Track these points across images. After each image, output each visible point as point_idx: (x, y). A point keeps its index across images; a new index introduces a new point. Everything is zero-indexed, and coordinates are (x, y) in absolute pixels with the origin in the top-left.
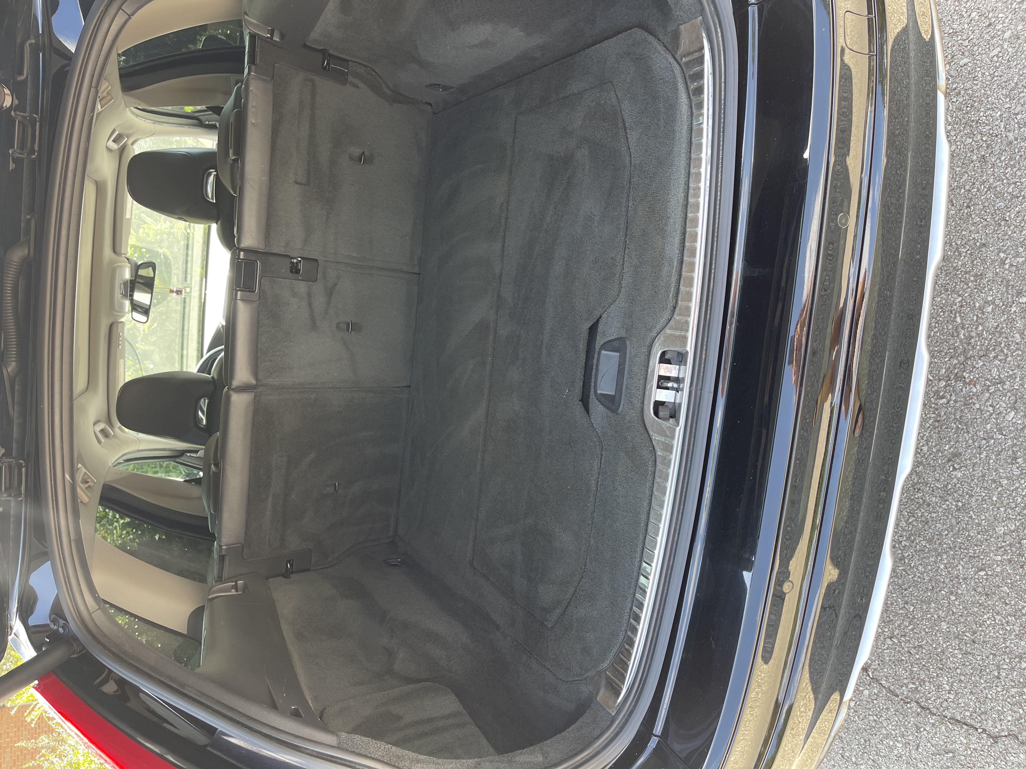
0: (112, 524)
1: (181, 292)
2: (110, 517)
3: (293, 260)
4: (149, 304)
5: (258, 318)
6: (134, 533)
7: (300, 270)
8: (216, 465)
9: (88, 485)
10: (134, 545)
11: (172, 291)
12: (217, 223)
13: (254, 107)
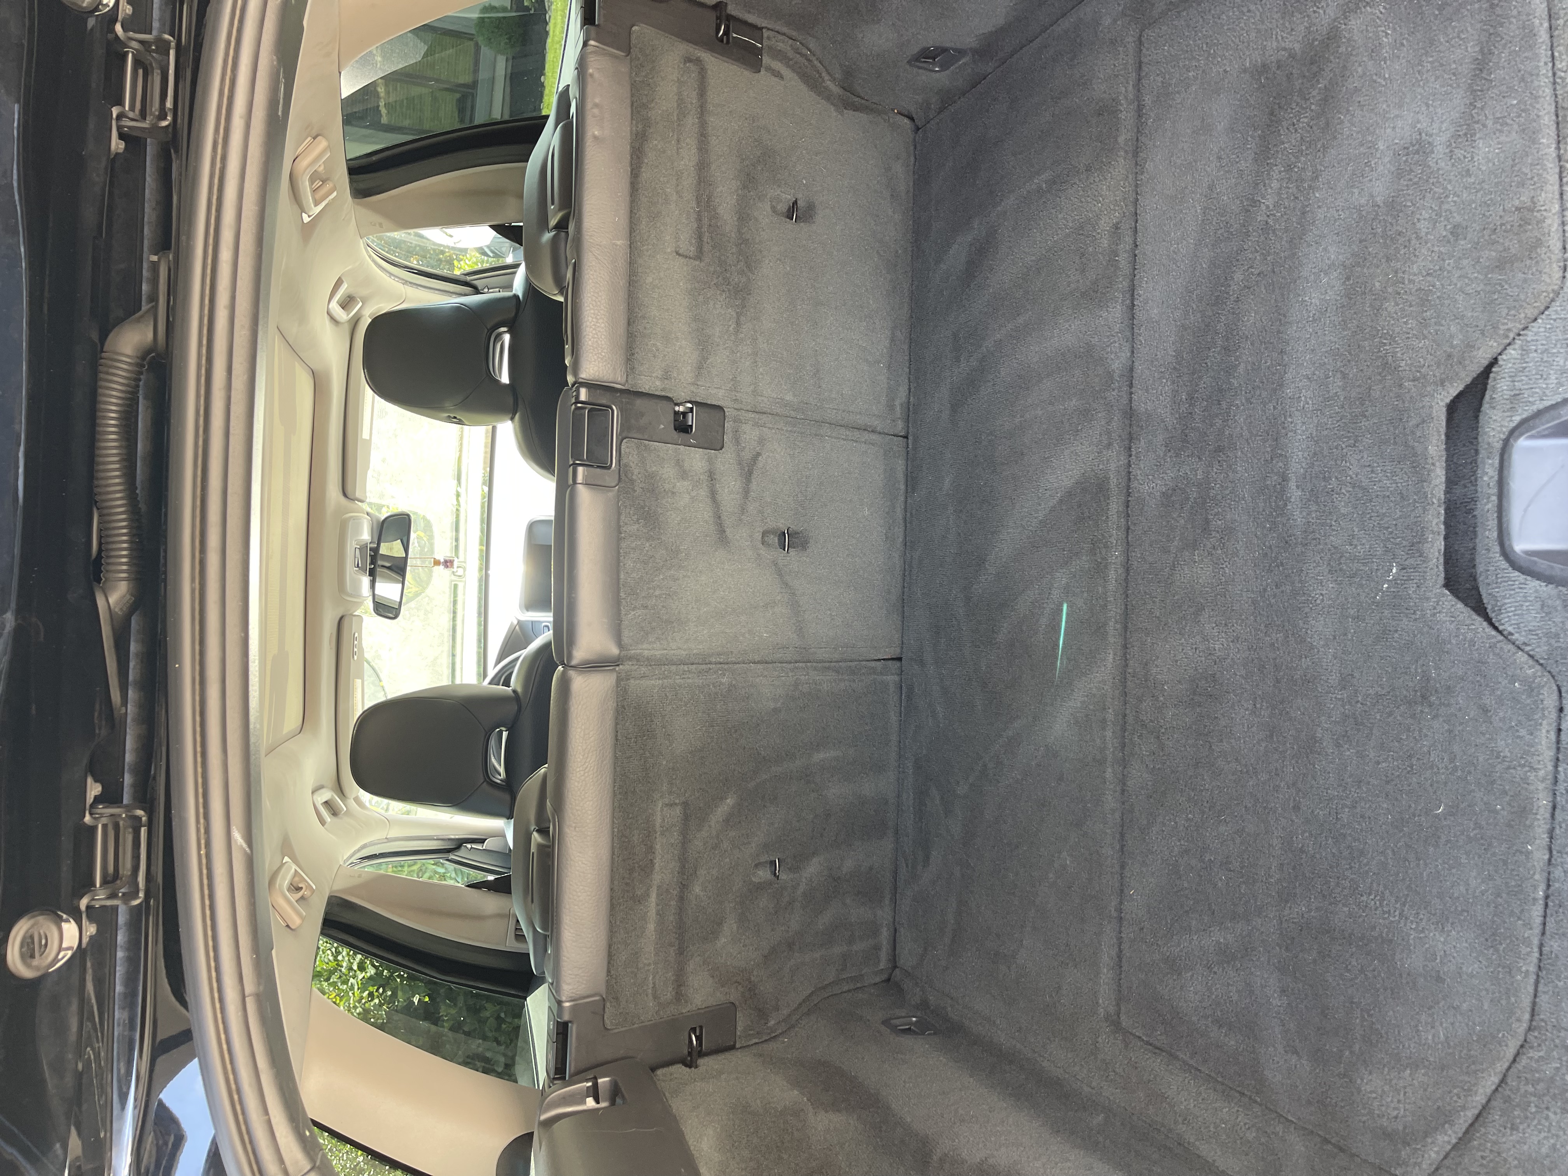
0: (345, 982)
1: (452, 562)
2: (343, 970)
3: (677, 408)
4: (397, 599)
5: (619, 519)
6: (381, 995)
7: (691, 426)
8: (543, 831)
9: (300, 894)
10: (382, 1015)
11: (437, 563)
12: (512, 419)
13: (596, 105)
